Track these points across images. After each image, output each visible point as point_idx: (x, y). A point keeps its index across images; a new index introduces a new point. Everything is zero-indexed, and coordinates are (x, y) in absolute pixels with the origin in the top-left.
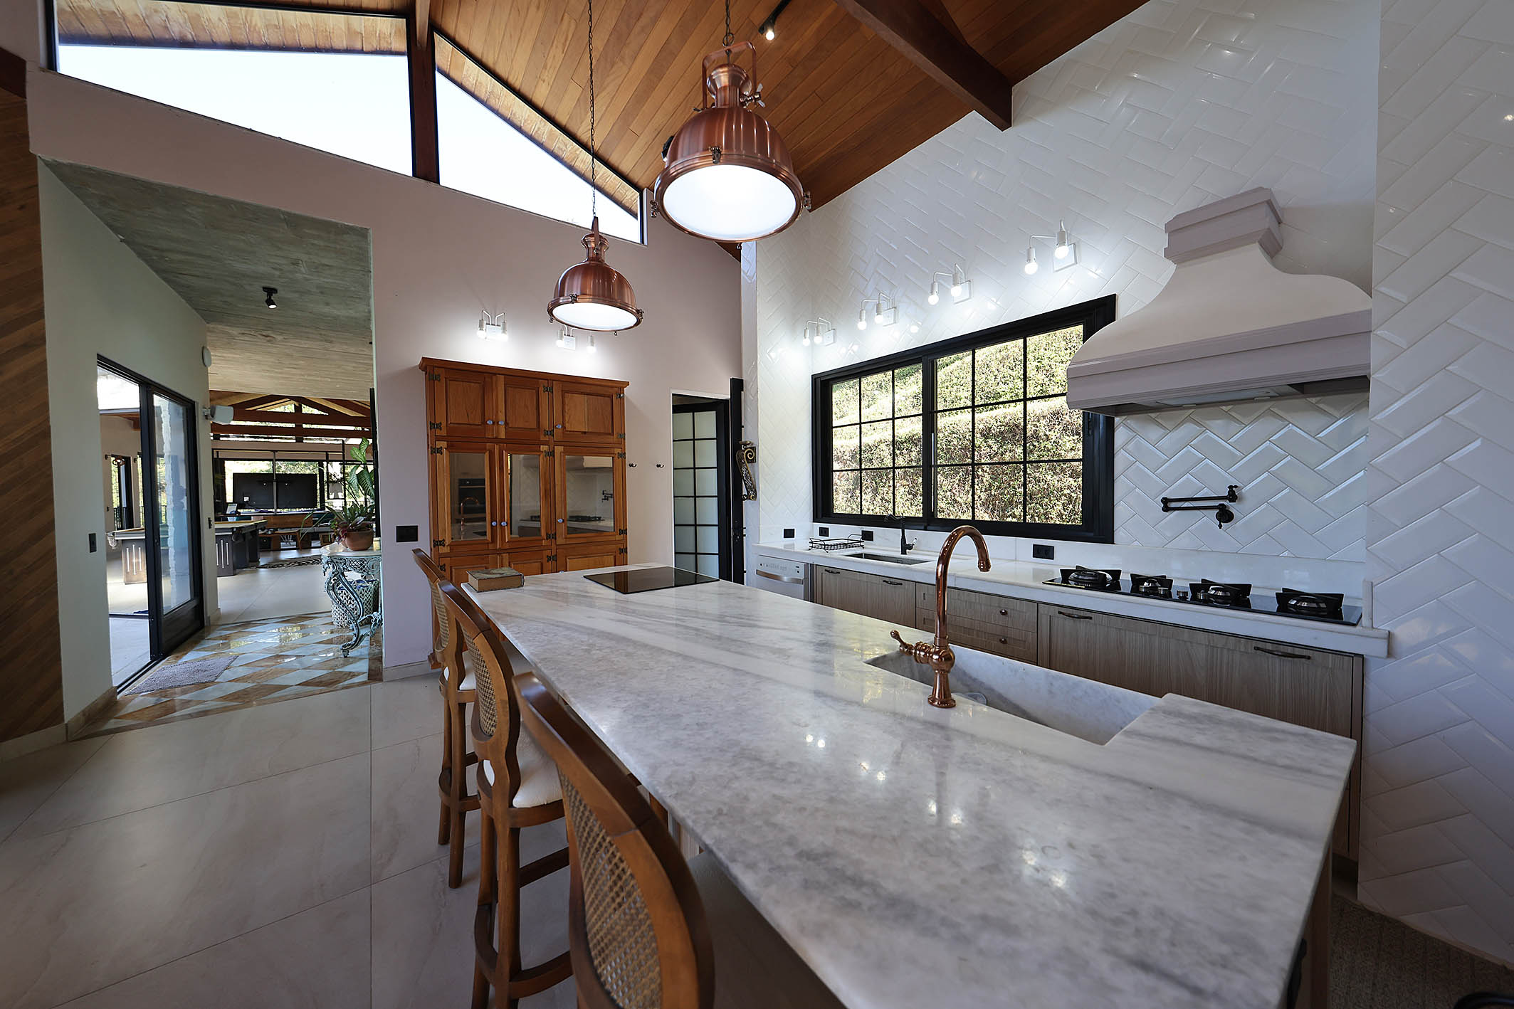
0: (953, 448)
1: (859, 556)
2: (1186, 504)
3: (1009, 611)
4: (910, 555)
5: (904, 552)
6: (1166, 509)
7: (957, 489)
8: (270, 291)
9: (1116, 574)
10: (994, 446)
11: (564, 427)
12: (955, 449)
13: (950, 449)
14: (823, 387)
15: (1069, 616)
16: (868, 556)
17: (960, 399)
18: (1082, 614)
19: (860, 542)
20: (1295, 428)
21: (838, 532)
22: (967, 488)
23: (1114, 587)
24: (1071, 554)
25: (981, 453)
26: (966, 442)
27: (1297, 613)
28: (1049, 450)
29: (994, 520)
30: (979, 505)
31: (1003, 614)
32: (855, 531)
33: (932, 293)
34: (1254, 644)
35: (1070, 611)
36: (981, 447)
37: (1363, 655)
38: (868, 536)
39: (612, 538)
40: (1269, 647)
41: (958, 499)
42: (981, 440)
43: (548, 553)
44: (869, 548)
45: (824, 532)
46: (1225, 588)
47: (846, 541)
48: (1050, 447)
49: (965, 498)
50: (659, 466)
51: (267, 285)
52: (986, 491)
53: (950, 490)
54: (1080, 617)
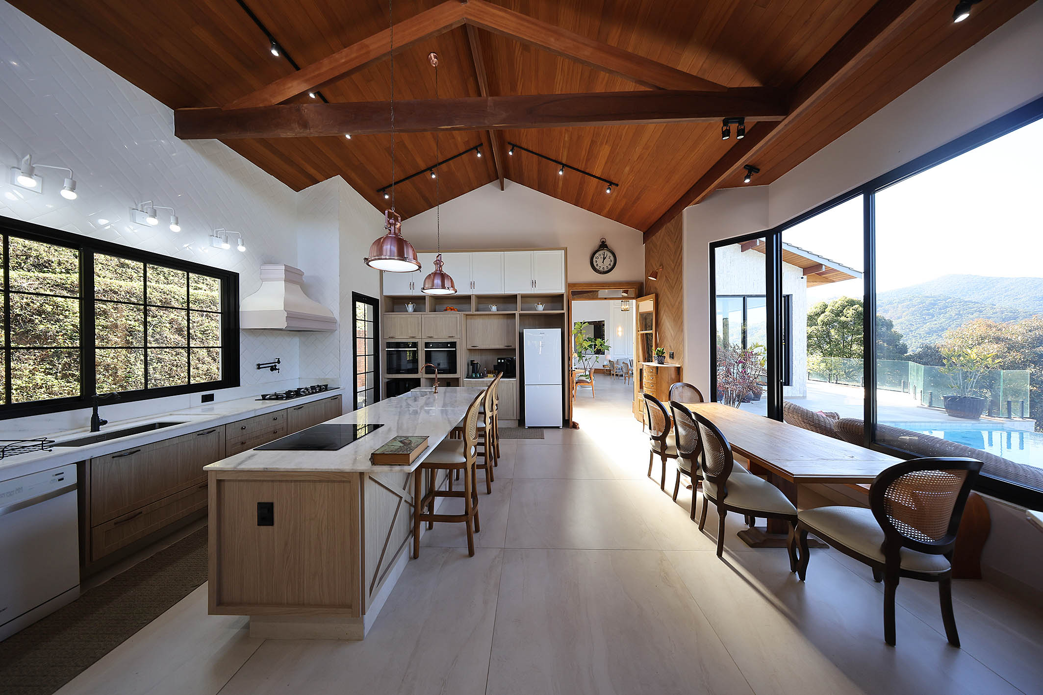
2: (265, 366)
3: (277, 417)
31: (275, 419)
54: (299, 408)
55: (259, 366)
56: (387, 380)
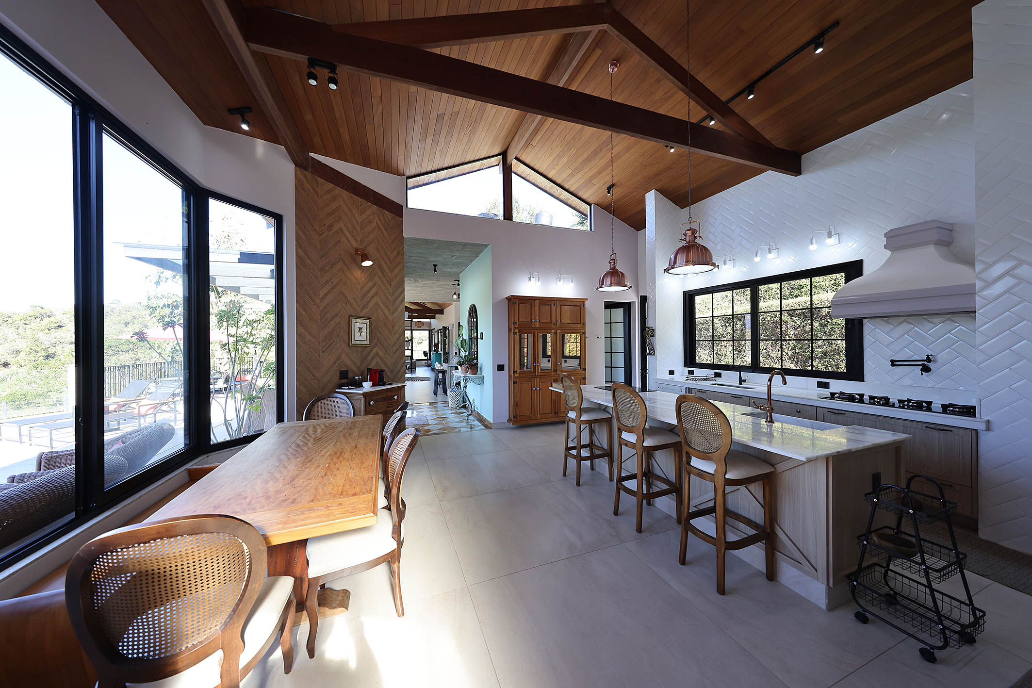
0: (767, 322)
1: (715, 384)
2: (906, 363)
3: (801, 411)
4: (744, 385)
5: (740, 383)
6: (893, 365)
7: (771, 349)
8: (435, 266)
9: (862, 396)
10: (797, 321)
11: (561, 321)
12: (768, 323)
13: (765, 323)
14: (689, 298)
15: (833, 413)
16: (718, 385)
17: (772, 290)
18: (840, 412)
19: (714, 378)
20: (963, 327)
21: (698, 372)
22: (778, 348)
23: (861, 401)
24: (837, 386)
25: (788, 326)
26: (777, 318)
27: (953, 413)
28: (839, 325)
29: (798, 368)
30: (786, 358)
31: (798, 412)
32: (711, 373)
33: (756, 256)
34: (926, 425)
35: (834, 411)
36: (788, 322)
37: (977, 430)
38: (718, 375)
39: (580, 372)
40: (933, 426)
41: (771, 355)
42: (788, 318)
43: (553, 378)
44: (719, 380)
45: (691, 372)
46: (917, 402)
47: (705, 378)
48: (840, 323)
49: (775, 354)
50: (598, 337)
51: (434, 264)
52: (792, 350)
53: (765, 349)
54: (839, 414)
55: (893, 363)
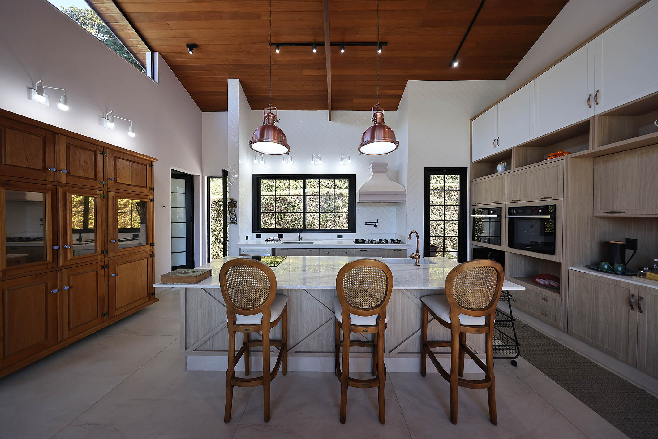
1: (286, 243)
2: (370, 224)
3: (348, 252)
4: (302, 241)
5: (299, 240)
6: (366, 225)
9: (363, 240)
11: (116, 180)
14: (257, 179)
21: (266, 235)
24: (349, 236)
32: (276, 235)
34: (394, 250)
37: (407, 249)
38: (280, 236)
39: (146, 249)
43: (101, 264)
44: (283, 240)
45: (259, 236)
47: (274, 239)
50: (164, 207)
54: (364, 251)
55: (366, 224)
56: (474, 247)
